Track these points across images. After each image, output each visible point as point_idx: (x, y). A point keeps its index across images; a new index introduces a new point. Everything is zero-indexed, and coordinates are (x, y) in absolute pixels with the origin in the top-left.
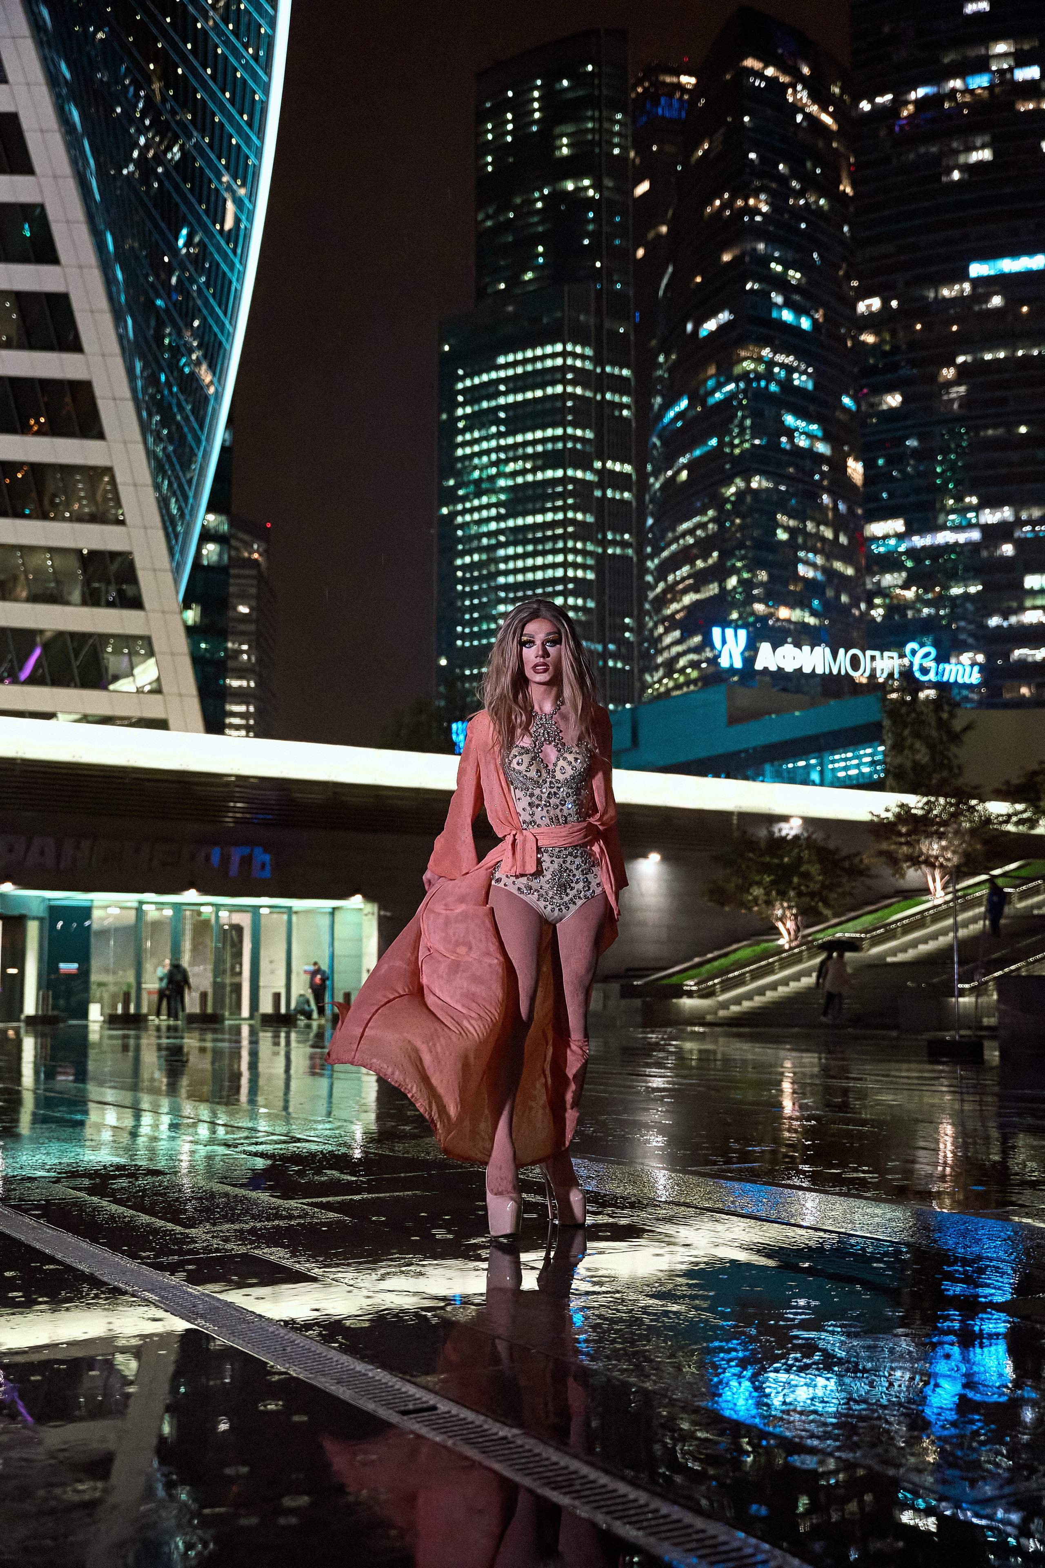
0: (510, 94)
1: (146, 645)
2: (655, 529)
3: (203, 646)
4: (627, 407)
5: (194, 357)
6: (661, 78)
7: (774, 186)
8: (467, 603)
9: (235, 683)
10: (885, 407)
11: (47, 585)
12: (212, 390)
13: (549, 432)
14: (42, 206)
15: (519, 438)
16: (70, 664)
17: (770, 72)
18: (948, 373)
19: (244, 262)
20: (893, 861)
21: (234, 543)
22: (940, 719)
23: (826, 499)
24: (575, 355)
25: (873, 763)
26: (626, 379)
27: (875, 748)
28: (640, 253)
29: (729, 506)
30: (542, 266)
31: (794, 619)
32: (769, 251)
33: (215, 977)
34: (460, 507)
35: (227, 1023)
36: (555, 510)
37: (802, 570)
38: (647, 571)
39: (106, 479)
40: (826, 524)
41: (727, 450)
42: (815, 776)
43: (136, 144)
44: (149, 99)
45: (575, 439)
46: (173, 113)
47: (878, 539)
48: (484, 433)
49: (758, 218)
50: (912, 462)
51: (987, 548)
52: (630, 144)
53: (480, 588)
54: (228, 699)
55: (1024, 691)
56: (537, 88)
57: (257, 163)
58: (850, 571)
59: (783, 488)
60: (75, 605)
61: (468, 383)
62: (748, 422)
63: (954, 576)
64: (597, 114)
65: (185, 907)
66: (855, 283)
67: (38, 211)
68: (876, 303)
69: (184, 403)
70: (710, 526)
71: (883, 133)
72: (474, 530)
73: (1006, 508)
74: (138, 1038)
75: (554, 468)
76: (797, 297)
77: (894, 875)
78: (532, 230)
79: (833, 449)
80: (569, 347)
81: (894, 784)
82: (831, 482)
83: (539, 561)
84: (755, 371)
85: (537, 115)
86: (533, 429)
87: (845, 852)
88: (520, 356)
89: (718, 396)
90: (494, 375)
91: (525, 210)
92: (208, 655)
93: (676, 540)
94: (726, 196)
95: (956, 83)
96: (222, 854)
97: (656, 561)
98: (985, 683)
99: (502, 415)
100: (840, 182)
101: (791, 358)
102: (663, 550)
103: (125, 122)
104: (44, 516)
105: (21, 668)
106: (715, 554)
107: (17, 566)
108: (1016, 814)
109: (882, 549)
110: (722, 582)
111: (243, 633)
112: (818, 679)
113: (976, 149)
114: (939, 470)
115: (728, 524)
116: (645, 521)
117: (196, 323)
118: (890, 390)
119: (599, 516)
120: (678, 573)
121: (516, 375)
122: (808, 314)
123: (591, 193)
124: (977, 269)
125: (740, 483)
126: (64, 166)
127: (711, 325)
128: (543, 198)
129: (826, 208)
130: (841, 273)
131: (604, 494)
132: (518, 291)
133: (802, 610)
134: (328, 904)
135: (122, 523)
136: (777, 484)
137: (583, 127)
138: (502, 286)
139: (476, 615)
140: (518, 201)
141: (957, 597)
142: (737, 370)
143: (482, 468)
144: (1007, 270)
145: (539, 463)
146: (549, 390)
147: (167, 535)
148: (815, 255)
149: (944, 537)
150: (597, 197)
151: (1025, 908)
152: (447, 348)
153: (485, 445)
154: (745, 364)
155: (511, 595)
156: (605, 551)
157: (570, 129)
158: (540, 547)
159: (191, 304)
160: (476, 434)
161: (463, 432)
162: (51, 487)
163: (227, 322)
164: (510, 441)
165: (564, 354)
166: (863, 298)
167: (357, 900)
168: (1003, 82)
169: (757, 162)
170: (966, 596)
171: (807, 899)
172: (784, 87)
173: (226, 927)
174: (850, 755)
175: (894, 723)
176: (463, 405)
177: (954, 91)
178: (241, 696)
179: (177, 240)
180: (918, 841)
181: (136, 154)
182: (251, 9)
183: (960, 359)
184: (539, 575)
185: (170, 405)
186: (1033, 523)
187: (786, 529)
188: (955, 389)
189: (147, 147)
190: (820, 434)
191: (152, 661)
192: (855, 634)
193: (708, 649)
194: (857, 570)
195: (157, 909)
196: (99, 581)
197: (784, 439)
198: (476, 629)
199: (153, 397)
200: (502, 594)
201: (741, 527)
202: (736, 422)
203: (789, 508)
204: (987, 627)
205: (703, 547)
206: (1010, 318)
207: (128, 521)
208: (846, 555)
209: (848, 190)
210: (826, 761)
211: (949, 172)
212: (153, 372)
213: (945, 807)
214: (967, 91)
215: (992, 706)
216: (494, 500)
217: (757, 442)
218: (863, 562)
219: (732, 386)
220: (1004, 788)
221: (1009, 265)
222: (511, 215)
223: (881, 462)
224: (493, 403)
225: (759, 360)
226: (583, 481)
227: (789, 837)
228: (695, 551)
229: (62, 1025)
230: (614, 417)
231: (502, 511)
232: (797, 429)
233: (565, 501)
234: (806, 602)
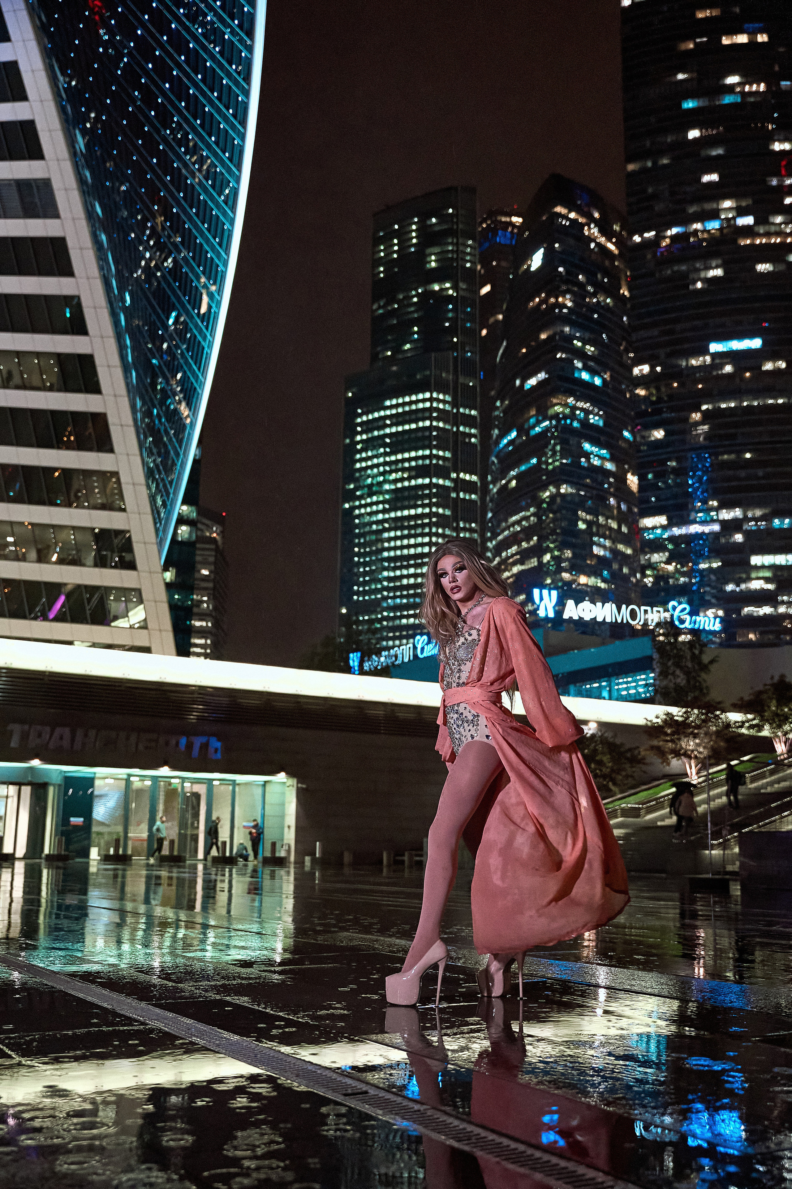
0: (396, 227)
1: (137, 594)
2: (493, 520)
3: (176, 597)
4: (474, 436)
5: (177, 398)
6: (499, 218)
7: (576, 289)
8: (361, 570)
9: (198, 624)
10: (653, 439)
11: (70, 552)
12: (188, 421)
13: (420, 453)
14: (79, 297)
15: (399, 457)
16: (85, 607)
17: (572, 215)
18: (696, 416)
19: (213, 336)
20: (661, 753)
21: (199, 526)
22: (694, 654)
23: (612, 501)
24: (438, 401)
25: (646, 685)
26: (474, 417)
27: (647, 675)
28: (484, 332)
29: (545, 505)
30: (415, 341)
31: (590, 584)
32: (572, 333)
33: (180, 829)
34: (357, 503)
35: (188, 862)
36: (423, 506)
37: (596, 550)
38: (487, 549)
39: (114, 480)
40: (613, 518)
41: (544, 467)
42: (605, 694)
43: (144, 257)
44: (153, 228)
45: (438, 457)
46: (169, 237)
47: (649, 529)
48: (375, 452)
49: (565, 311)
50: (672, 477)
51: (724, 536)
52: (477, 261)
53: (371, 560)
54: (193, 634)
55: (752, 636)
56: (415, 223)
57: (224, 270)
58: (629, 551)
59: (582, 493)
60: (89, 566)
61: (365, 418)
62: (558, 448)
63: (700, 556)
64: (455, 241)
65: (160, 779)
66: (632, 355)
67: (76, 300)
68: (646, 369)
69: (169, 429)
70: (532, 518)
71: (649, 256)
72: (367, 519)
73: (737, 509)
74: (124, 870)
75: (423, 477)
76: (592, 364)
77: (662, 763)
78: (410, 316)
79: (617, 467)
80: (435, 395)
81: (661, 700)
82: (617, 489)
83: (412, 541)
84: (563, 413)
85: (414, 241)
86: (409, 450)
87: (628, 746)
88: (400, 401)
89: (538, 429)
90: (382, 413)
91: (405, 302)
92: (179, 603)
93: (508, 528)
94: (543, 295)
95: (698, 226)
96: (187, 742)
97: (494, 542)
98: (724, 630)
99: (388, 440)
100: (620, 288)
101: (588, 405)
102: (499, 535)
103: (136, 242)
104: (68, 504)
105: (50, 609)
106: (535, 538)
107: (50, 540)
108: (748, 721)
109: (651, 536)
110: (540, 558)
111: (205, 589)
112: (607, 626)
113: (713, 268)
114: (690, 482)
115: (544, 518)
116: (486, 514)
117: (179, 376)
118: (657, 427)
119: (454, 511)
120: (509, 551)
121: (397, 413)
122: (600, 375)
123: (451, 292)
124: (715, 347)
125: (552, 489)
126: (94, 270)
127: (532, 382)
128: (418, 295)
129: (611, 304)
130: (622, 348)
131: (458, 495)
132: (400, 356)
133: (596, 578)
134: (261, 779)
135: (124, 510)
136: (578, 490)
137: (445, 249)
138: (389, 353)
139: (367, 578)
140: (401, 297)
141: (704, 570)
142: (551, 412)
143: (374, 477)
144: (734, 348)
145: (413, 473)
146: (421, 424)
147: (154, 519)
148: (604, 336)
149: (694, 529)
150: (455, 294)
151: (755, 788)
152: (350, 395)
153: (375, 461)
154: (556, 408)
155: (392, 565)
156: (458, 535)
157: (437, 250)
158: (413, 532)
159: (176, 363)
160: (370, 454)
161: (360, 451)
162: (75, 486)
163: (200, 375)
164: (393, 458)
165: (431, 400)
166: (637, 365)
167: (282, 776)
168: (729, 226)
169: (564, 274)
170: (710, 569)
171: (601, 780)
172: (582, 225)
173: (188, 794)
174: (630, 679)
175: (661, 657)
176: (361, 433)
177: (696, 231)
178: (202, 633)
179: (168, 320)
180: (679, 739)
181: (143, 263)
182: (223, 171)
183: (704, 407)
184: (412, 551)
185: (159, 430)
186: (756, 520)
187: (585, 521)
188: (701, 427)
189: (151, 259)
190: (608, 456)
191: (142, 606)
192: (633, 595)
193: (530, 604)
194: (634, 550)
195: (140, 780)
196: (106, 550)
197: (583, 460)
198: (367, 588)
199: (148, 425)
200: (386, 564)
201: (554, 520)
202: (550, 447)
203: (587, 506)
204: (725, 591)
205: (527, 533)
206: (737, 380)
207: (128, 509)
208: (627, 540)
209: (626, 293)
210: (612, 684)
211: (695, 282)
212: (149, 408)
213: (698, 715)
214: (704, 231)
215: (730, 646)
216: (381, 498)
217: (564, 461)
218: (638, 544)
219: (547, 423)
220: (740, 702)
221: (736, 345)
222: (396, 306)
223: (650, 476)
224: (382, 432)
225: (566, 405)
226: (443, 486)
227: (588, 735)
228: (521, 536)
229: (70, 861)
230: (465, 442)
231: (387, 506)
232: (592, 453)
233: (430, 500)
234: (599, 572)
